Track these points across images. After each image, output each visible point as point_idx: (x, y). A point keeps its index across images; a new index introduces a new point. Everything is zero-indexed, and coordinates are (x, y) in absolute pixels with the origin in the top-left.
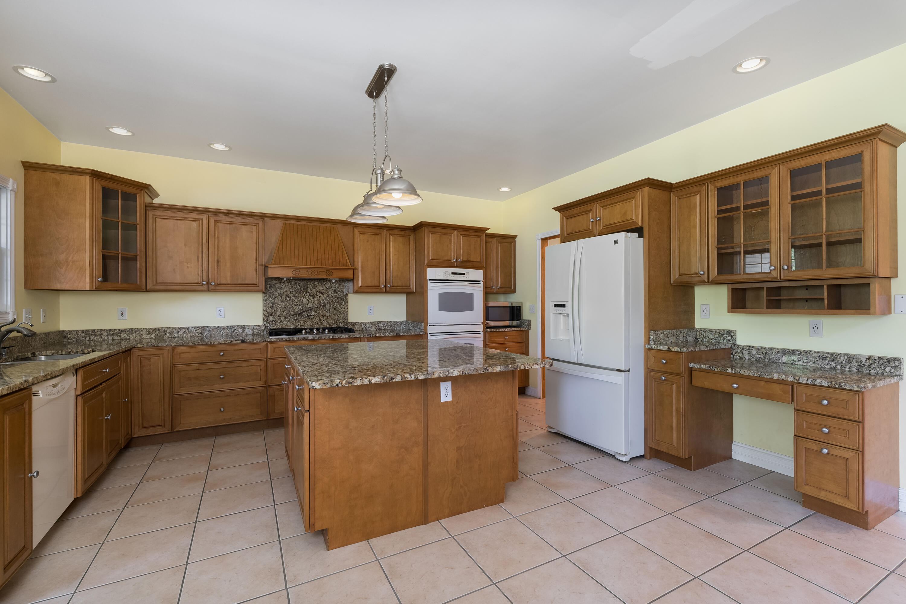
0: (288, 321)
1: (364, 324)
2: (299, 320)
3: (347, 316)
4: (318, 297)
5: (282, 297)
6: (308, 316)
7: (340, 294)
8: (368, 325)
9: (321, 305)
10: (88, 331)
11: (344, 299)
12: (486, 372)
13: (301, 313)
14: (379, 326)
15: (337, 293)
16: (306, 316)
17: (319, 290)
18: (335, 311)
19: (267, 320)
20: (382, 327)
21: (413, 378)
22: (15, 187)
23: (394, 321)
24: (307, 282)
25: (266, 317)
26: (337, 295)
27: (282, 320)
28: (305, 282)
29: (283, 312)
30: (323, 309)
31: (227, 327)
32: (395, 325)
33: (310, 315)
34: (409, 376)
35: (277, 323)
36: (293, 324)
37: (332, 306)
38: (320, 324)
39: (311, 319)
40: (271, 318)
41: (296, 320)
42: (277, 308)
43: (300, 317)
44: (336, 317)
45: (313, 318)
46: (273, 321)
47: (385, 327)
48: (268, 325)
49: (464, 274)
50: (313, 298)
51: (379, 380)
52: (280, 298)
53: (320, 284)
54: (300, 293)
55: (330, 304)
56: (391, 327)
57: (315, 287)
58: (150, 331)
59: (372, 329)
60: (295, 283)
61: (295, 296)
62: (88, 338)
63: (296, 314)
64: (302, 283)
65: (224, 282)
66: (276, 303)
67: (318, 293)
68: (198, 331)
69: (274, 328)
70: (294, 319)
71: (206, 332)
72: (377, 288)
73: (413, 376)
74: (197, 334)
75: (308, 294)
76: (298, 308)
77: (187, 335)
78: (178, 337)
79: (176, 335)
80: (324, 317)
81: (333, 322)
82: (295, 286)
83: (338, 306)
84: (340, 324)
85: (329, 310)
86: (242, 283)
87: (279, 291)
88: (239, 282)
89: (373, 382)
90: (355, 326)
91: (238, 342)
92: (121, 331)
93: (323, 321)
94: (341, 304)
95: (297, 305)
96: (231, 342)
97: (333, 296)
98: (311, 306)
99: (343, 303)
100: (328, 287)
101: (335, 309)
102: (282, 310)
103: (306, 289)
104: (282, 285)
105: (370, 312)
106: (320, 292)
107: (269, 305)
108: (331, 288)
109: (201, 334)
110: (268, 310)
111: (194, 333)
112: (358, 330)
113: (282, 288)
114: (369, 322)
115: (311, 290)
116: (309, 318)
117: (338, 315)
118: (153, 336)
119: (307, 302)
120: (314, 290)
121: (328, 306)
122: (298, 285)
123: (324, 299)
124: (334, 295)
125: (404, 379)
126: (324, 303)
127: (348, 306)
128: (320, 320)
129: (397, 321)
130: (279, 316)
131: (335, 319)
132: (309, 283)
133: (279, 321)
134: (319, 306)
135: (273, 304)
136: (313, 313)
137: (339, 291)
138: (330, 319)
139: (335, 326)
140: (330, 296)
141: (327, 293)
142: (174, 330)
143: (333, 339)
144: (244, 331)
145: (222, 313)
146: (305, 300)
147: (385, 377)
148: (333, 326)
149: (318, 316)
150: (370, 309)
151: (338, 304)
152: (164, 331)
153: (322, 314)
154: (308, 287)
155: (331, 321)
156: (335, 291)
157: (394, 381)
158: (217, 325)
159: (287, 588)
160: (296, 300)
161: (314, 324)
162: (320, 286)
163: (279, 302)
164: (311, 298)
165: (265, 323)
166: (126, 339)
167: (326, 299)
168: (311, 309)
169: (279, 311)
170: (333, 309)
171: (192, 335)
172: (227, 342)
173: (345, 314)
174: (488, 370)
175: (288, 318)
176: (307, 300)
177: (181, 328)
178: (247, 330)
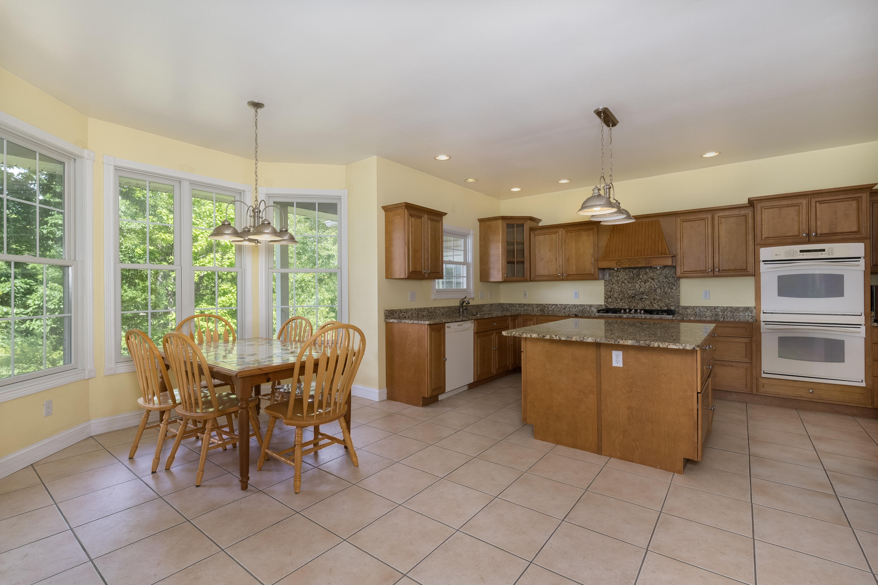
0: (623, 303)
1: (698, 308)
2: (632, 302)
3: (679, 300)
4: (649, 282)
5: (618, 283)
6: (640, 299)
7: (670, 279)
8: (702, 309)
9: (652, 289)
10: (511, 304)
11: (675, 283)
12: (617, 343)
13: (634, 296)
14: (716, 311)
15: (668, 278)
16: (638, 299)
17: (650, 276)
18: (666, 295)
19: (607, 301)
20: (720, 312)
21: (558, 339)
22: (474, 233)
23: (736, 307)
24: (640, 270)
25: (607, 298)
26: (668, 280)
27: (619, 301)
28: (638, 270)
29: (620, 295)
30: (654, 293)
31: (580, 305)
32: (738, 311)
33: (642, 298)
34: (555, 337)
35: (614, 304)
36: (627, 305)
37: (662, 290)
38: (651, 306)
39: (643, 302)
40: (610, 300)
41: (630, 302)
42: (614, 292)
43: (633, 300)
44: (667, 301)
45: (645, 300)
46: (611, 302)
47: (724, 312)
48: (608, 305)
49: (824, 250)
50: (645, 284)
51: (536, 336)
52: (617, 284)
53: (651, 271)
54: (633, 280)
55: (660, 289)
56: (732, 313)
57: (646, 273)
58: (538, 305)
59: (707, 314)
60: (629, 271)
61: (629, 282)
62: (511, 308)
63: (629, 297)
64: (635, 271)
65: (571, 273)
66: (614, 288)
67: (649, 279)
68: (563, 307)
69: (612, 307)
70: (628, 301)
71: (567, 308)
72: (703, 273)
73: (557, 337)
74: (562, 309)
75: (640, 280)
76: (631, 292)
77: (556, 309)
78: (551, 311)
79: (551, 309)
80: (655, 300)
81: (664, 305)
82: (629, 274)
83: (669, 291)
84: (671, 307)
85: (660, 294)
86: (583, 273)
87: (616, 279)
88: (581, 273)
89: (533, 336)
90: (688, 310)
91: (573, 316)
92: (525, 305)
93: (654, 303)
94: (672, 289)
95: (630, 290)
96: (569, 316)
97: (663, 282)
98: (643, 290)
99: (674, 288)
100: (658, 274)
101: (666, 293)
102: (618, 293)
103: (638, 275)
104: (618, 274)
105: (706, 296)
106: (651, 278)
107: (609, 290)
108: (662, 274)
109: (564, 309)
110: (608, 294)
111: (560, 308)
112: (691, 313)
113: (618, 276)
114: (703, 307)
115: (643, 277)
116: (641, 301)
117: (668, 299)
118: (539, 308)
119: (640, 287)
120: (645, 277)
121: (658, 291)
122: (631, 273)
123: (655, 284)
124: (665, 280)
125: (551, 338)
126: (655, 287)
127: (679, 290)
128: (651, 303)
129: (740, 307)
130: (616, 298)
131: (666, 302)
132: (641, 271)
133: (616, 302)
134: (650, 290)
135: (611, 289)
136: (645, 296)
137: (670, 277)
138: (661, 302)
139: (666, 308)
140: (661, 281)
141: (657, 279)
142: (549, 306)
143: (645, 318)
144: (590, 309)
145: (577, 295)
146: (637, 285)
147: (540, 335)
148: (664, 309)
149: (650, 299)
150: (706, 293)
151: (669, 289)
152: (545, 306)
153: (653, 298)
154: (640, 274)
155: (662, 304)
156: (666, 276)
157: (545, 338)
158: (573, 304)
160: (630, 285)
161: (646, 306)
162: (651, 272)
163: (616, 287)
164: (643, 284)
165: (606, 304)
166: (527, 310)
167: (657, 285)
168: (643, 293)
169: (616, 294)
170: (664, 294)
171: (559, 309)
172: (567, 315)
173: (677, 298)
174: (618, 342)
175: (623, 300)
176: (640, 285)
177: (553, 305)
178: (592, 308)
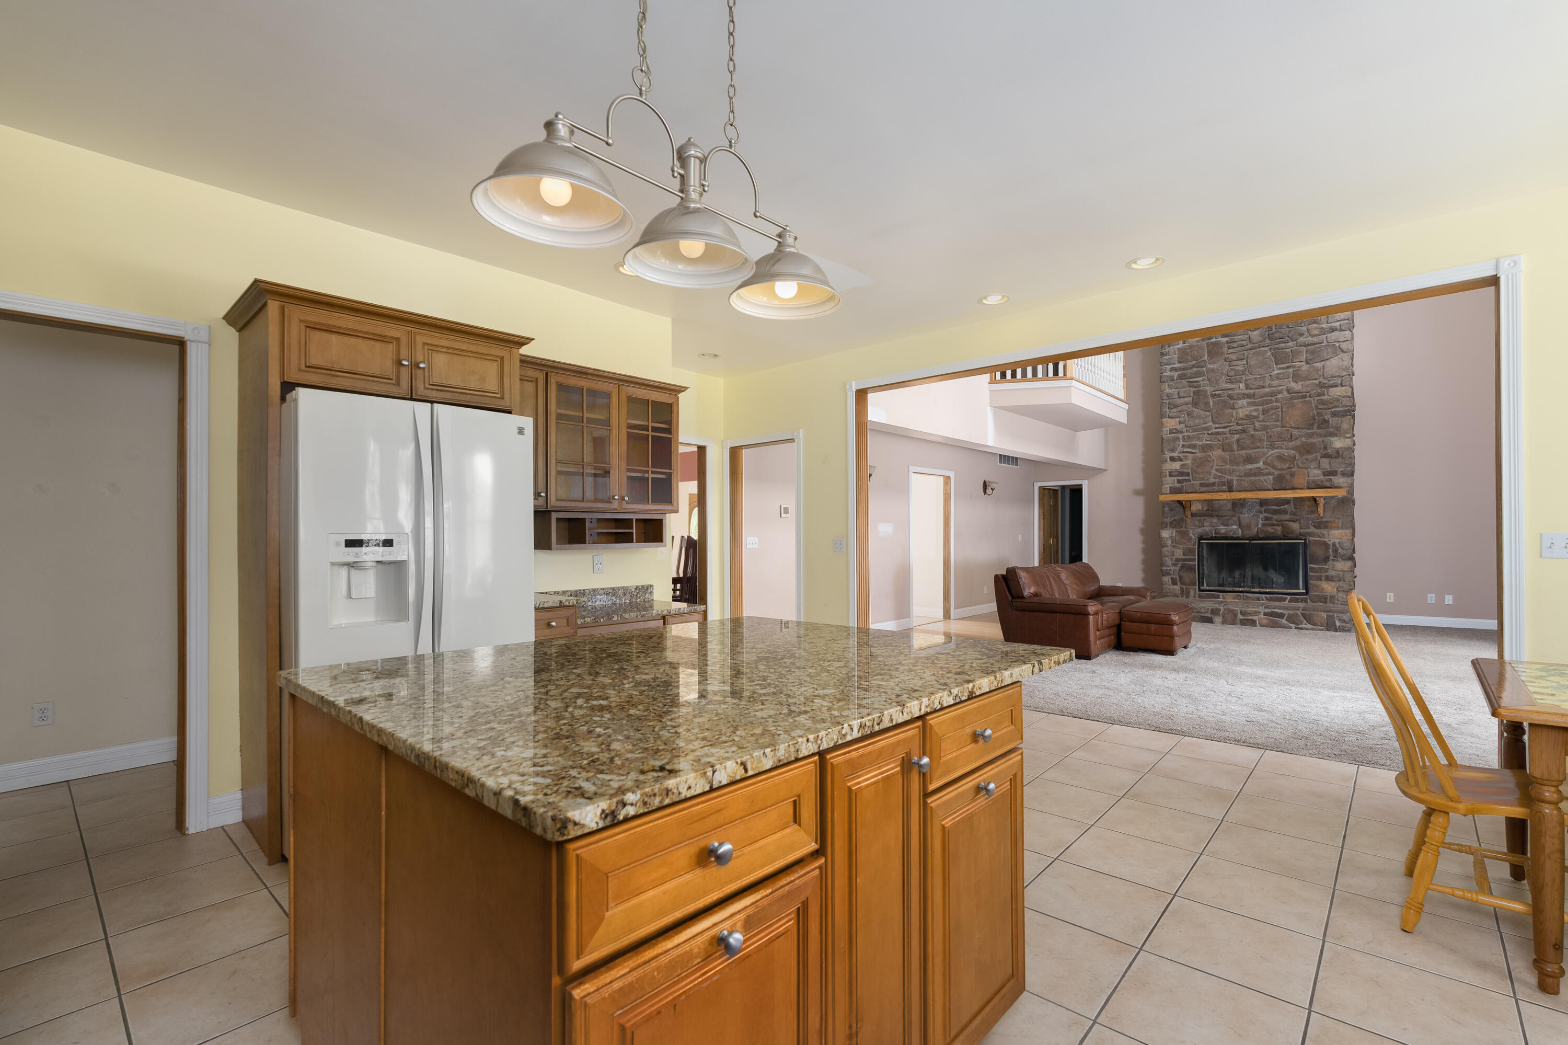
159: (1095, 1022)
